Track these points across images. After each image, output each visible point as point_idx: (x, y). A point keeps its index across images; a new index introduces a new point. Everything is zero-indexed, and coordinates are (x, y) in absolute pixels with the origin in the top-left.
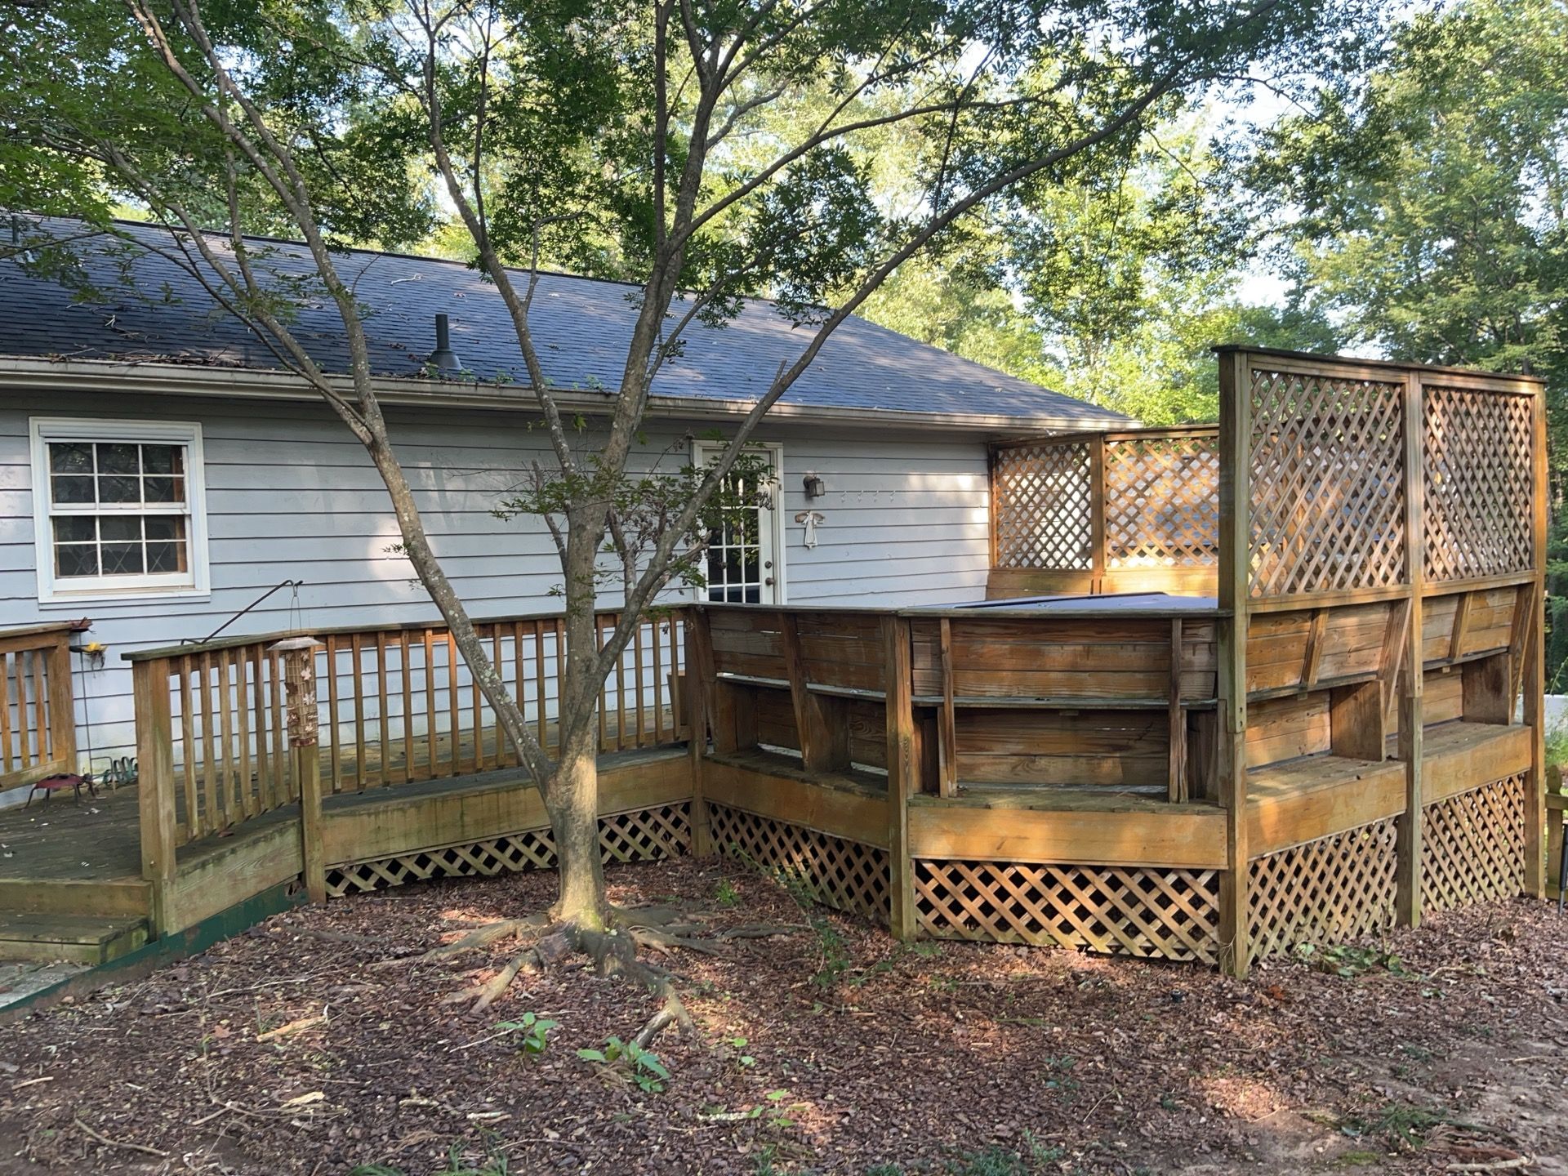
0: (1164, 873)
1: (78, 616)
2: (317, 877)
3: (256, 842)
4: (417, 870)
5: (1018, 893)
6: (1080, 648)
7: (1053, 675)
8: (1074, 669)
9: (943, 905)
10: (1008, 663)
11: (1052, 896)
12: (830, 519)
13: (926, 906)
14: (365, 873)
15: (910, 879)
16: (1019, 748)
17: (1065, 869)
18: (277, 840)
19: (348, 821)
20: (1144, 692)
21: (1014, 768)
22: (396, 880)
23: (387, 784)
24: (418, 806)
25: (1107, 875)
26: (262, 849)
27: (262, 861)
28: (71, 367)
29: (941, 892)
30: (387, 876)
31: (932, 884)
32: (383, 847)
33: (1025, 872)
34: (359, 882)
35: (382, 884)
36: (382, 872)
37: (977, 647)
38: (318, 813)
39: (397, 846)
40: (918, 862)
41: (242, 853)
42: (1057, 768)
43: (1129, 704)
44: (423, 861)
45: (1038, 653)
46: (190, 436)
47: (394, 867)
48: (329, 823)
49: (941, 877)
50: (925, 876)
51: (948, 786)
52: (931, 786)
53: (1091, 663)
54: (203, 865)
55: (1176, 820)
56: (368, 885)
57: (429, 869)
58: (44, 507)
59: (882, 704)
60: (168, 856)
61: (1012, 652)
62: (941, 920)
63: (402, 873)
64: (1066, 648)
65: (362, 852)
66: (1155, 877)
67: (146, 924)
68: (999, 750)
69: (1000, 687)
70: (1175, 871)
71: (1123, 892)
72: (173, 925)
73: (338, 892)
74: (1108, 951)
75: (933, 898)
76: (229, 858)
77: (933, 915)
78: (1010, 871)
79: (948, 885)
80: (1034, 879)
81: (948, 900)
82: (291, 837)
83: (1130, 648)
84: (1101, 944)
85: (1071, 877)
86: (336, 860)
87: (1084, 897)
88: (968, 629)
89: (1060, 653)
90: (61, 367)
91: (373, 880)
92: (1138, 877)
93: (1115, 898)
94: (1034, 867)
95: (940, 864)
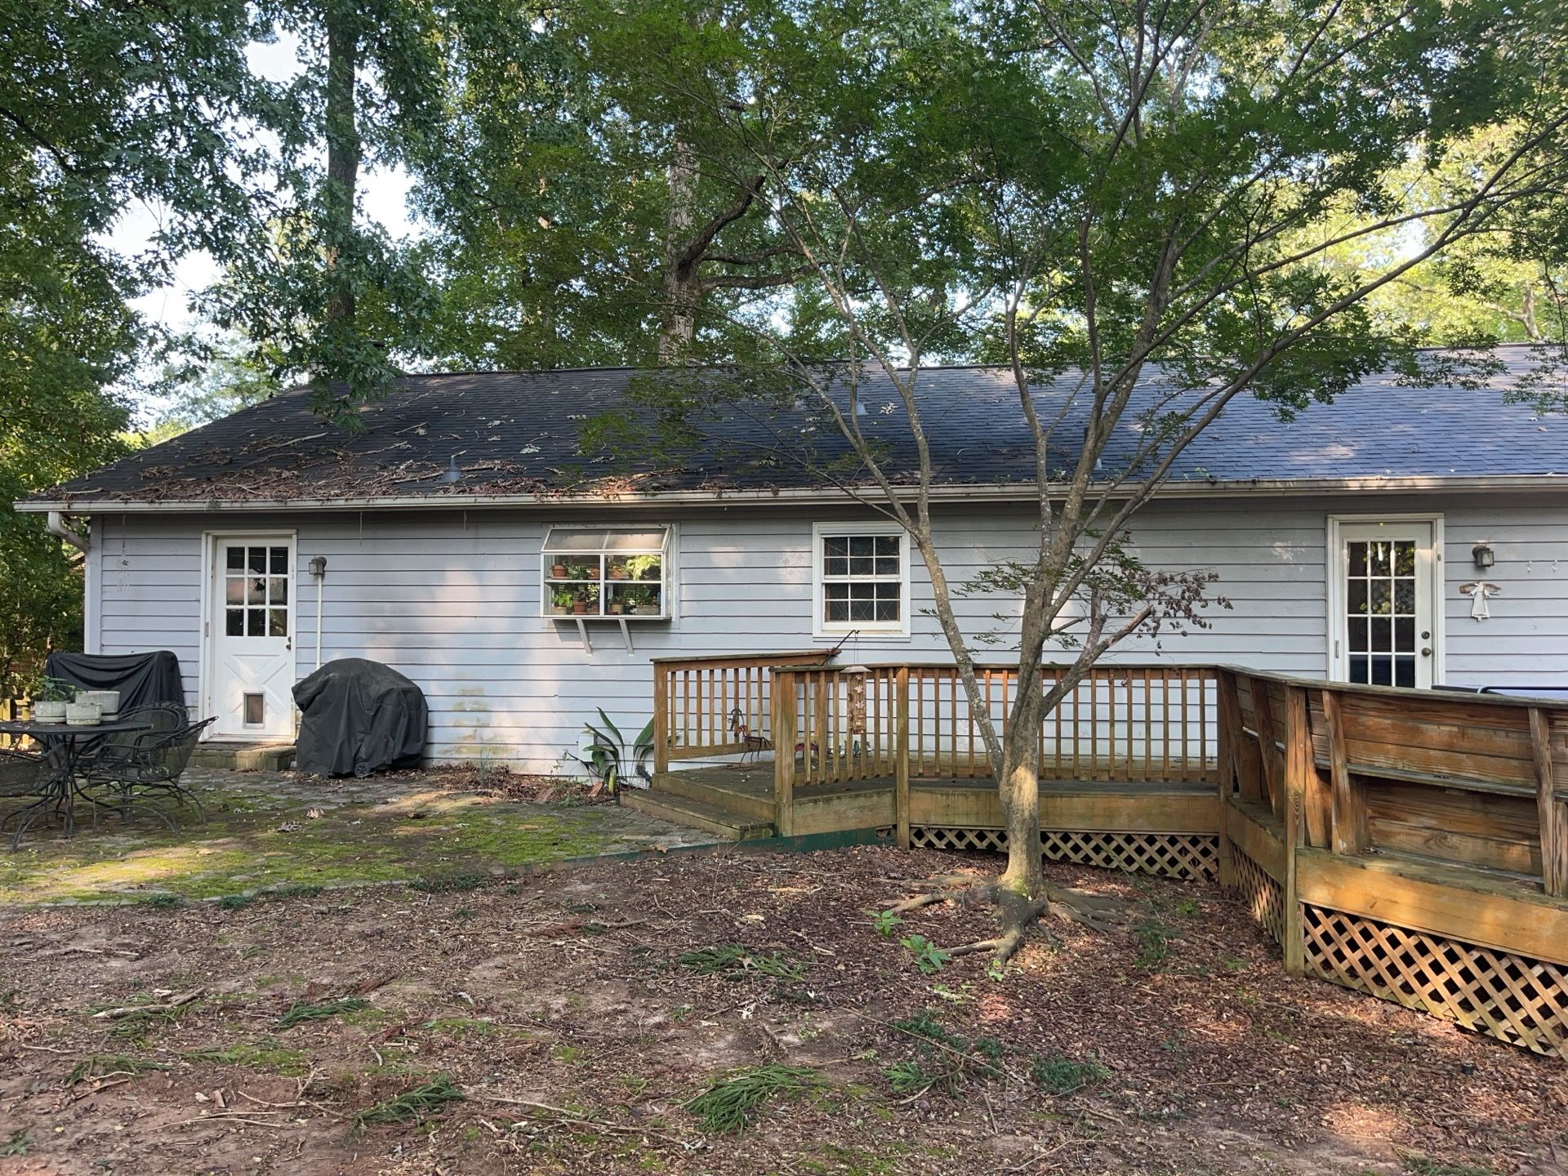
0: (1531, 963)
1: (831, 646)
2: (903, 830)
3: (857, 796)
4: (976, 842)
5: (1394, 955)
6: (1455, 729)
7: (1432, 752)
8: (1450, 748)
9: (1329, 951)
10: (1390, 738)
11: (1423, 964)
12: (1507, 590)
13: (1314, 948)
14: (940, 835)
15: (1301, 920)
16: (1433, 823)
17: (1438, 940)
18: (875, 798)
19: (928, 796)
20: (1520, 779)
21: (1427, 841)
22: (960, 845)
23: (955, 775)
24: (977, 796)
25: (1476, 955)
26: (861, 801)
27: (862, 809)
28: (823, 493)
29: (1327, 938)
30: (955, 841)
31: (1320, 930)
32: (951, 819)
33: (1401, 936)
34: (935, 841)
35: (950, 845)
36: (951, 837)
37: (1363, 719)
38: (906, 787)
39: (961, 821)
40: (1308, 907)
41: (846, 801)
42: (1468, 848)
43: (1508, 790)
44: (981, 836)
45: (1417, 731)
47: (960, 836)
48: (914, 795)
49: (1327, 924)
50: (1314, 921)
51: (1340, 845)
53: (1466, 744)
54: (815, 802)
55: (1537, 911)
56: (942, 845)
57: (985, 843)
58: (819, 577)
60: (787, 792)
61: (1393, 726)
62: (1326, 965)
63: (965, 842)
64: (1443, 728)
65: (937, 820)
66: (1522, 967)
67: (772, 826)
68: (1414, 821)
69: (1387, 758)
70: (1542, 964)
71: (1491, 974)
72: (787, 831)
73: (920, 844)
74: (1473, 1028)
75: (1320, 943)
76: (835, 802)
77: (1320, 958)
78: (1388, 932)
79: (1333, 933)
80: (1408, 943)
81: (1333, 947)
82: (887, 799)
83: (1503, 734)
84: (1467, 1021)
85: (1442, 949)
86: (918, 820)
87: (1453, 971)
88: (1355, 702)
89: (1438, 732)
90: (817, 493)
91: (944, 842)
92: (1505, 963)
93: (1483, 979)
94: (1409, 933)
95: (1324, 912)
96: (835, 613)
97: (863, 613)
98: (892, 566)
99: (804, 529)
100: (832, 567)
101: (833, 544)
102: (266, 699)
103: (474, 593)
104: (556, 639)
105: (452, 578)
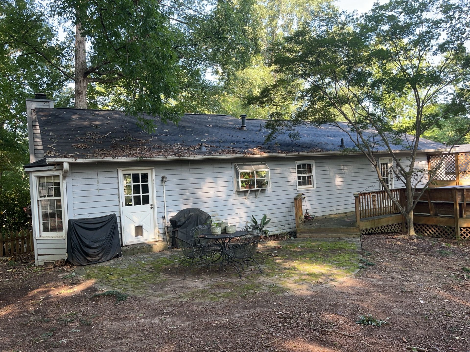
9: (465, 235)
13: (462, 235)
15: (459, 231)
29: (464, 233)
31: (463, 231)
32: (366, 227)
40: (460, 228)
46: (312, 162)
49: (464, 230)
50: (461, 230)
51: (465, 216)
52: (461, 216)
58: (296, 175)
59: (453, 204)
62: (464, 237)
75: (463, 234)
77: (463, 236)
79: (465, 231)
81: (465, 234)
95: (464, 228)
96: (300, 184)
97: (305, 184)
98: (310, 172)
99: (293, 163)
100: (299, 172)
101: (299, 167)
102: (143, 227)
103: (213, 185)
104: (237, 197)
105: (207, 180)
